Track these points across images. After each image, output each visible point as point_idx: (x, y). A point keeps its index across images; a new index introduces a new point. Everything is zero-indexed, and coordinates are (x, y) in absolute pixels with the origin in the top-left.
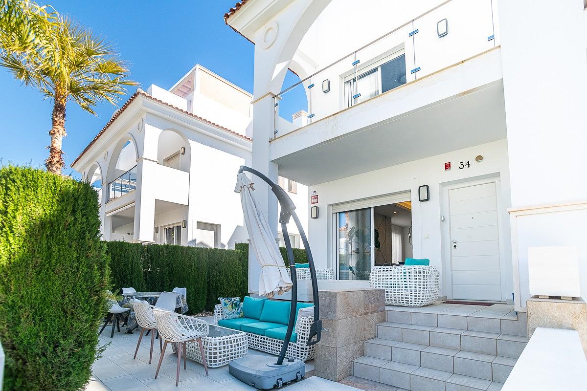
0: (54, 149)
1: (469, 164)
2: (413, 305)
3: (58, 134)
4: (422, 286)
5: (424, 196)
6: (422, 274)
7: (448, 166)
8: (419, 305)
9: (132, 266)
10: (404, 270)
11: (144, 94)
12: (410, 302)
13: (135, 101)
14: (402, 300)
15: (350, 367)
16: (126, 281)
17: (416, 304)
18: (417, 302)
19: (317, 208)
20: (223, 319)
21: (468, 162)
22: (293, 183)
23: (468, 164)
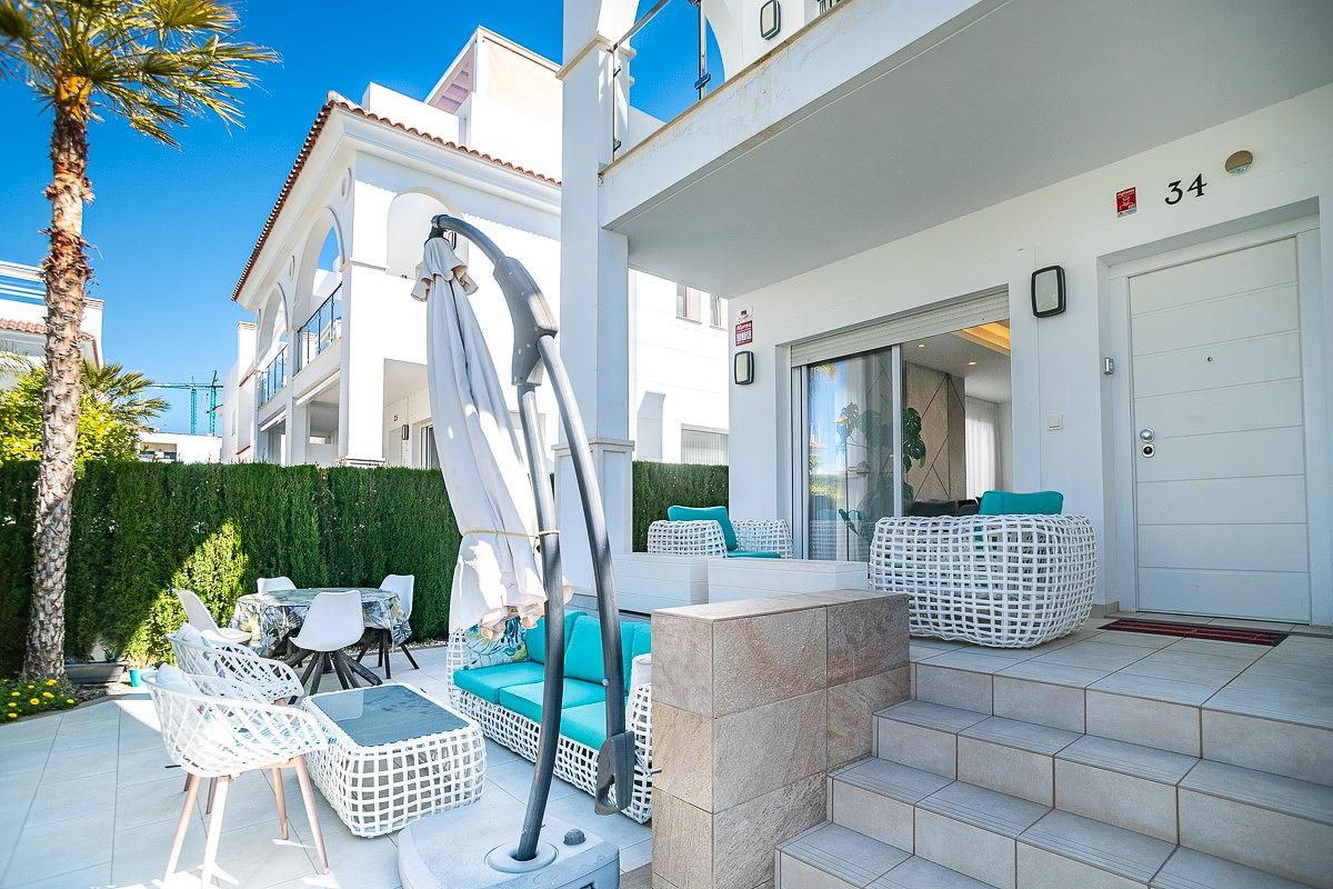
0: (59, 233)
1: (1200, 187)
2: (1004, 642)
3: (67, 196)
4: (1034, 584)
5: (1048, 300)
6: (1035, 545)
7: (1126, 201)
8: (1023, 643)
9: (288, 522)
10: (976, 529)
11: (344, 105)
12: (993, 633)
13: (328, 123)
14: (968, 627)
15: (771, 868)
16: (273, 560)
17: (1015, 641)
18: (1018, 635)
19: (751, 357)
20: (466, 668)
21: (1199, 178)
22: (691, 291)
23: (1199, 185)
